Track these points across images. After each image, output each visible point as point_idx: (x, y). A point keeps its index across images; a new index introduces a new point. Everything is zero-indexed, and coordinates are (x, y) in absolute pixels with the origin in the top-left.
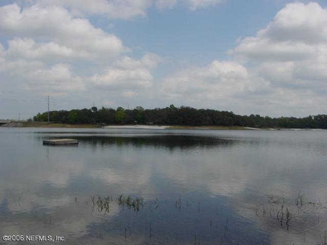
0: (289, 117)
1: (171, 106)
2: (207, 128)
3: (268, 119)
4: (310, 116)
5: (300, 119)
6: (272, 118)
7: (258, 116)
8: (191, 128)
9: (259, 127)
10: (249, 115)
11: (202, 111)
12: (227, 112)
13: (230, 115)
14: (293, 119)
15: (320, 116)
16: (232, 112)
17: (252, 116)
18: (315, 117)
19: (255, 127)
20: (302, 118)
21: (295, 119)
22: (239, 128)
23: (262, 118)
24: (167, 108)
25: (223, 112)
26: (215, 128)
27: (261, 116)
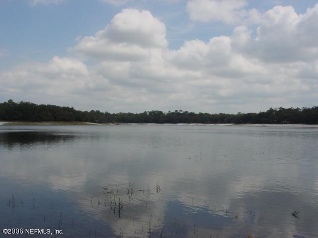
0: (127, 113)
1: (9, 101)
2: (48, 123)
3: (107, 114)
4: (145, 112)
5: (137, 114)
6: (112, 113)
7: (98, 112)
8: (31, 124)
9: (99, 122)
10: (89, 111)
11: (43, 107)
12: (68, 108)
13: (71, 110)
14: (130, 114)
15: (153, 112)
16: (73, 108)
17: (92, 111)
18: (150, 113)
19: (96, 122)
20: (138, 113)
21: (132, 114)
22: (79, 123)
23: (102, 114)
24: (5, 103)
25: (64, 108)
26: (56, 123)
27: (101, 112)
